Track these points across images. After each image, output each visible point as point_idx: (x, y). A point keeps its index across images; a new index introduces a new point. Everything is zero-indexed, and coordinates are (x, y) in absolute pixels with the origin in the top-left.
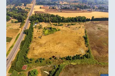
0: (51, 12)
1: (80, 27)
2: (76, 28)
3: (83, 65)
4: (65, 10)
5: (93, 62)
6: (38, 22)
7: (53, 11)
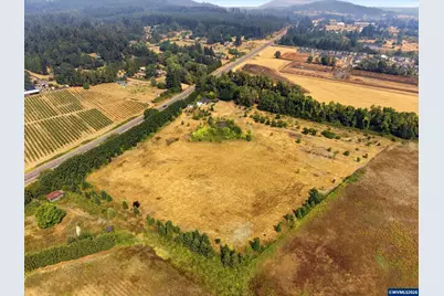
0: (302, 74)
1: (346, 154)
2: (329, 150)
3: (182, 273)
4: (373, 74)
5: (229, 287)
6: (213, 98)
7: (310, 72)
